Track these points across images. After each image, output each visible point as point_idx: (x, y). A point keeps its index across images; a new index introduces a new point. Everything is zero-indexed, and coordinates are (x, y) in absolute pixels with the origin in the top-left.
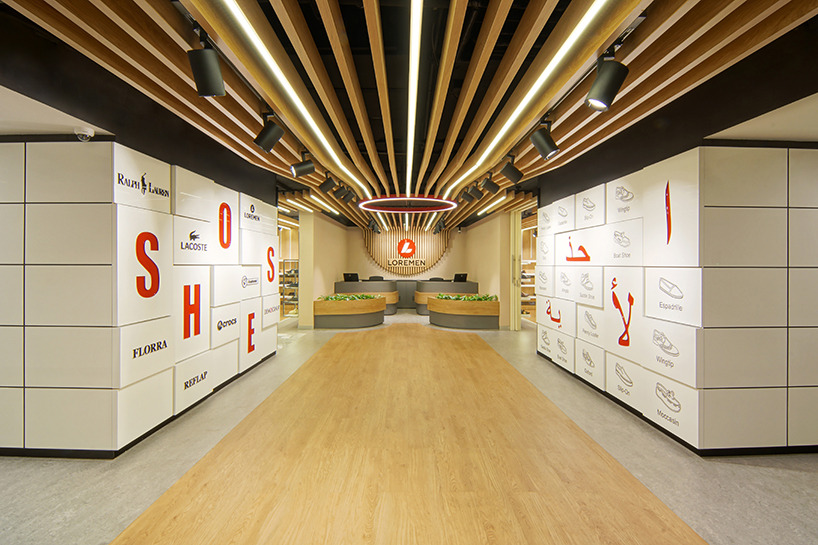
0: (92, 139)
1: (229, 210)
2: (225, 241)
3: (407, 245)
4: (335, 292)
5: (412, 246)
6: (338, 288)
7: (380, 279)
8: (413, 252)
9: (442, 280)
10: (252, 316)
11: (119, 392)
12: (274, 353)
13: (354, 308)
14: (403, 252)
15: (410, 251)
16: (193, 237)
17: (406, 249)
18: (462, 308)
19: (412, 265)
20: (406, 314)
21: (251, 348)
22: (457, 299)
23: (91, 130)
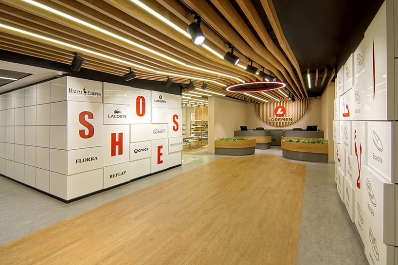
0: (61, 76)
1: (144, 99)
2: (141, 113)
3: (280, 109)
4: (235, 136)
5: (284, 110)
6: (236, 134)
7: (262, 129)
8: (284, 113)
9: (301, 130)
10: (160, 148)
11: (68, 177)
12: (180, 165)
13: (234, 145)
14: (278, 113)
15: (282, 113)
16: (116, 112)
17: (279, 112)
18: (300, 148)
19: (283, 121)
20: (275, 149)
21: (160, 162)
22: (297, 142)
23: (60, 73)
